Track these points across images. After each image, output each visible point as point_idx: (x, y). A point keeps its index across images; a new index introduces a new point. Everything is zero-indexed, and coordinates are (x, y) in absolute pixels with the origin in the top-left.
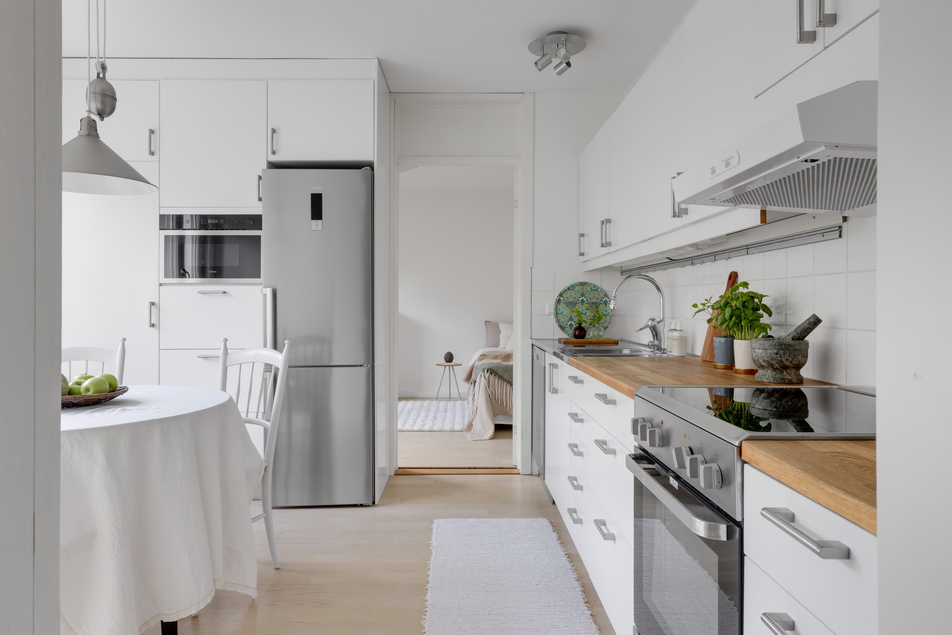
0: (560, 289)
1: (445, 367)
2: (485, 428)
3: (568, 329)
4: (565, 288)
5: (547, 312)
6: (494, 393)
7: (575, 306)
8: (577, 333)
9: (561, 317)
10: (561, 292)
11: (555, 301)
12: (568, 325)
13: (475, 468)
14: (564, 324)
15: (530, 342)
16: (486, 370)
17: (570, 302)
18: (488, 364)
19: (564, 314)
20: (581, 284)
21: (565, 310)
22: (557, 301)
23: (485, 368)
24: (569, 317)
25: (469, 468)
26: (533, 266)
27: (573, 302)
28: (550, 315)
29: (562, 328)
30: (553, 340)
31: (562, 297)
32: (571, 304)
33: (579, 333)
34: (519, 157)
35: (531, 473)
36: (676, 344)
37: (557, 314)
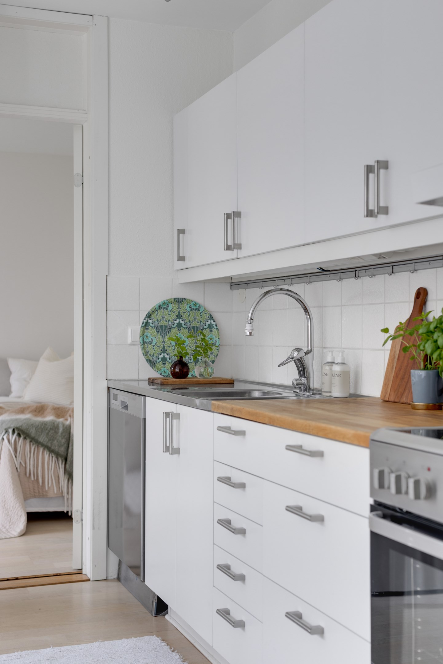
0: (149, 307)
3: (160, 365)
4: (155, 306)
5: (129, 341)
6: (24, 466)
7: (169, 332)
8: (177, 370)
9: (150, 347)
10: (149, 312)
11: (141, 324)
12: (160, 359)
14: (154, 357)
15: (105, 384)
16: (10, 431)
17: (162, 327)
18: (16, 420)
19: (154, 343)
20: (177, 301)
21: (155, 338)
22: (143, 325)
23: (9, 428)
24: (161, 348)
26: (108, 273)
27: (165, 326)
28: (134, 345)
29: (152, 364)
30: (138, 380)
31: (150, 319)
32: (164, 329)
33: (180, 369)
35: (107, 577)
36: (337, 381)
37: (144, 343)
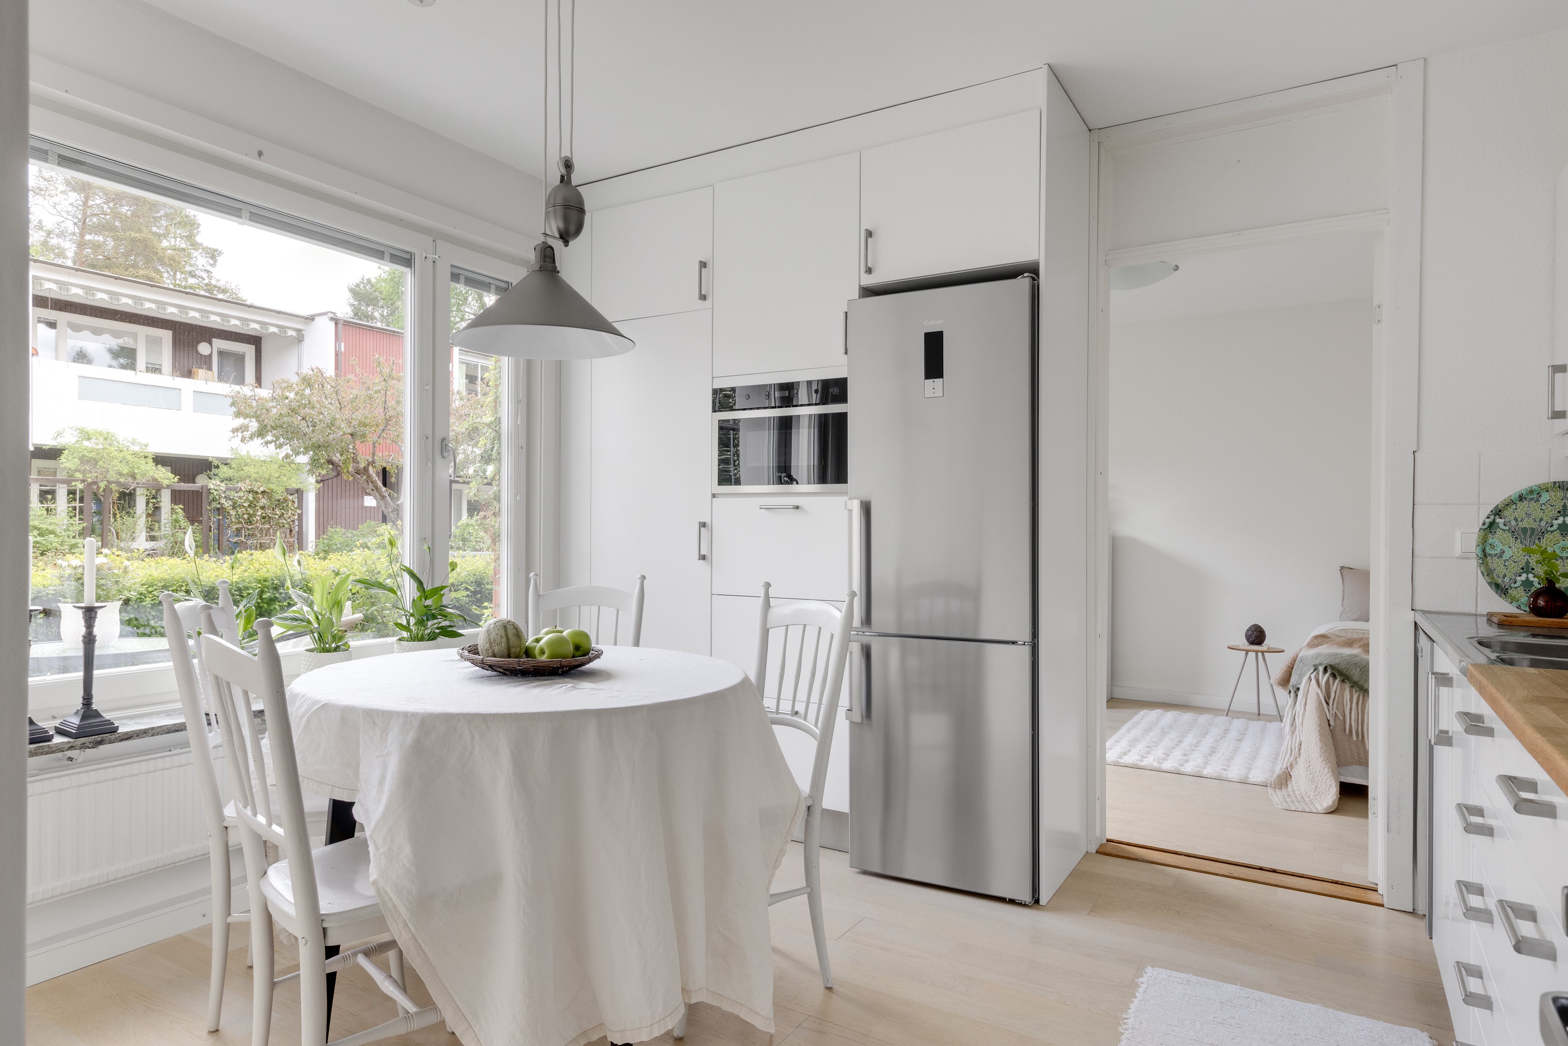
0: (1498, 498)
1: (1247, 654)
2: (1316, 787)
3: (1518, 593)
4: (1510, 496)
5: (1458, 552)
6: (1341, 718)
7: (1539, 538)
8: (1541, 602)
9: (1497, 563)
10: (1498, 506)
11: (1481, 526)
12: (1518, 584)
13: (1274, 871)
14: (1507, 580)
15: (1410, 617)
16: (1321, 669)
17: (1524, 530)
18: (1330, 655)
19: (1506, 556)
20: (1559, 487)
21: (1510, 547)
22: (1485, 527)
23: (1320, 664)
24: (1522, 564)
25: (1261, 869)
26: (1418, 447)
27: (1533, 530)
28: (1467, 558)
29: (1501, 589)
30: (1476, 615)
31: (1501, 518)
32: (1529, 533)
33: (1546, 602)
34: (1385, 209)
35: (1414, 909)
37: (1485, 556)
